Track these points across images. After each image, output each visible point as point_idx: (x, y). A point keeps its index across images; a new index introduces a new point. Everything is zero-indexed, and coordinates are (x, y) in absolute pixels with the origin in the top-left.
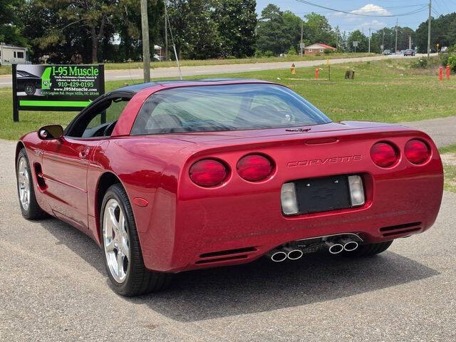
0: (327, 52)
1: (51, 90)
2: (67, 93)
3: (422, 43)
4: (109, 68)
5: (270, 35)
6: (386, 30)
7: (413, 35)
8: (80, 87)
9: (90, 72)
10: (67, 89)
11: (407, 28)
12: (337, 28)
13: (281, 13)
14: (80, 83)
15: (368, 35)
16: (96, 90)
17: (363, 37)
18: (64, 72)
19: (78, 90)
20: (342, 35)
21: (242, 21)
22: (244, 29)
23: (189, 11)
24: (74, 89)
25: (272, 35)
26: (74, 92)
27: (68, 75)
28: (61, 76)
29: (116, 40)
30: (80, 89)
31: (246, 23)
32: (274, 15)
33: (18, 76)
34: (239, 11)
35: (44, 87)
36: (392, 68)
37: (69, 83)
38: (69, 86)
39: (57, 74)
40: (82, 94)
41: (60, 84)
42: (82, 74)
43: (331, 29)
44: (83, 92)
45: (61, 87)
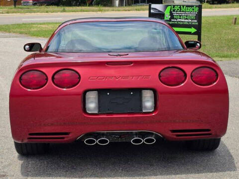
1: (170, 20)
2: (179, 23)
4: (205, 8)
8: (186, 19)
9: (193, 10)
10: (179, 20)
14: (187, 16)
16: (196, 21)
18: (178, 9)
19: (185, 21)
24: (183, 20)
26: (183, 22)
27: (180, 11)
28: (176, 11)
30: (187, 21)
33: (152, 11)
35: (166, 19)
37: (180, 16)
38: (180, 18)
39: (174, 11)
40: (187, 23)
41: (175, 17)
42: (188, 11)
44: (188, 22)
45: (175, 19)
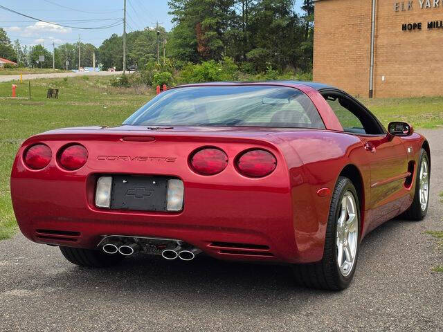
0: (7, 66)
3: (106, 60)
6: (67, 46)
7: (97, 52)
11: (90, 45)
12: (17, 42)
15: (51, 50)
17: (45, 52)
20: (22, 50)
36: (93, 86)
43: (10, 42)
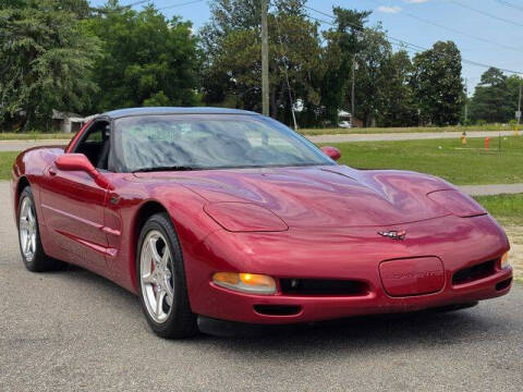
5: (490, 102)
13: (504, 78)
21: (444, 87)
22: (446, 95)
23: (379, 76)
25: (494, 102)
29: (299, 106)
31: (449, 88)
32: (496, 80)
34: (442, 74)
